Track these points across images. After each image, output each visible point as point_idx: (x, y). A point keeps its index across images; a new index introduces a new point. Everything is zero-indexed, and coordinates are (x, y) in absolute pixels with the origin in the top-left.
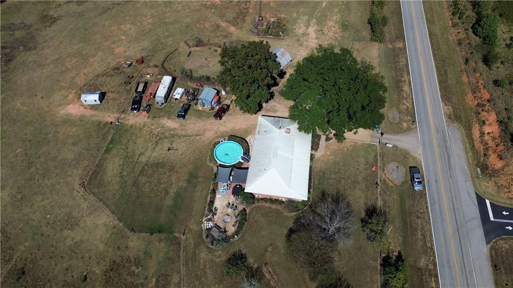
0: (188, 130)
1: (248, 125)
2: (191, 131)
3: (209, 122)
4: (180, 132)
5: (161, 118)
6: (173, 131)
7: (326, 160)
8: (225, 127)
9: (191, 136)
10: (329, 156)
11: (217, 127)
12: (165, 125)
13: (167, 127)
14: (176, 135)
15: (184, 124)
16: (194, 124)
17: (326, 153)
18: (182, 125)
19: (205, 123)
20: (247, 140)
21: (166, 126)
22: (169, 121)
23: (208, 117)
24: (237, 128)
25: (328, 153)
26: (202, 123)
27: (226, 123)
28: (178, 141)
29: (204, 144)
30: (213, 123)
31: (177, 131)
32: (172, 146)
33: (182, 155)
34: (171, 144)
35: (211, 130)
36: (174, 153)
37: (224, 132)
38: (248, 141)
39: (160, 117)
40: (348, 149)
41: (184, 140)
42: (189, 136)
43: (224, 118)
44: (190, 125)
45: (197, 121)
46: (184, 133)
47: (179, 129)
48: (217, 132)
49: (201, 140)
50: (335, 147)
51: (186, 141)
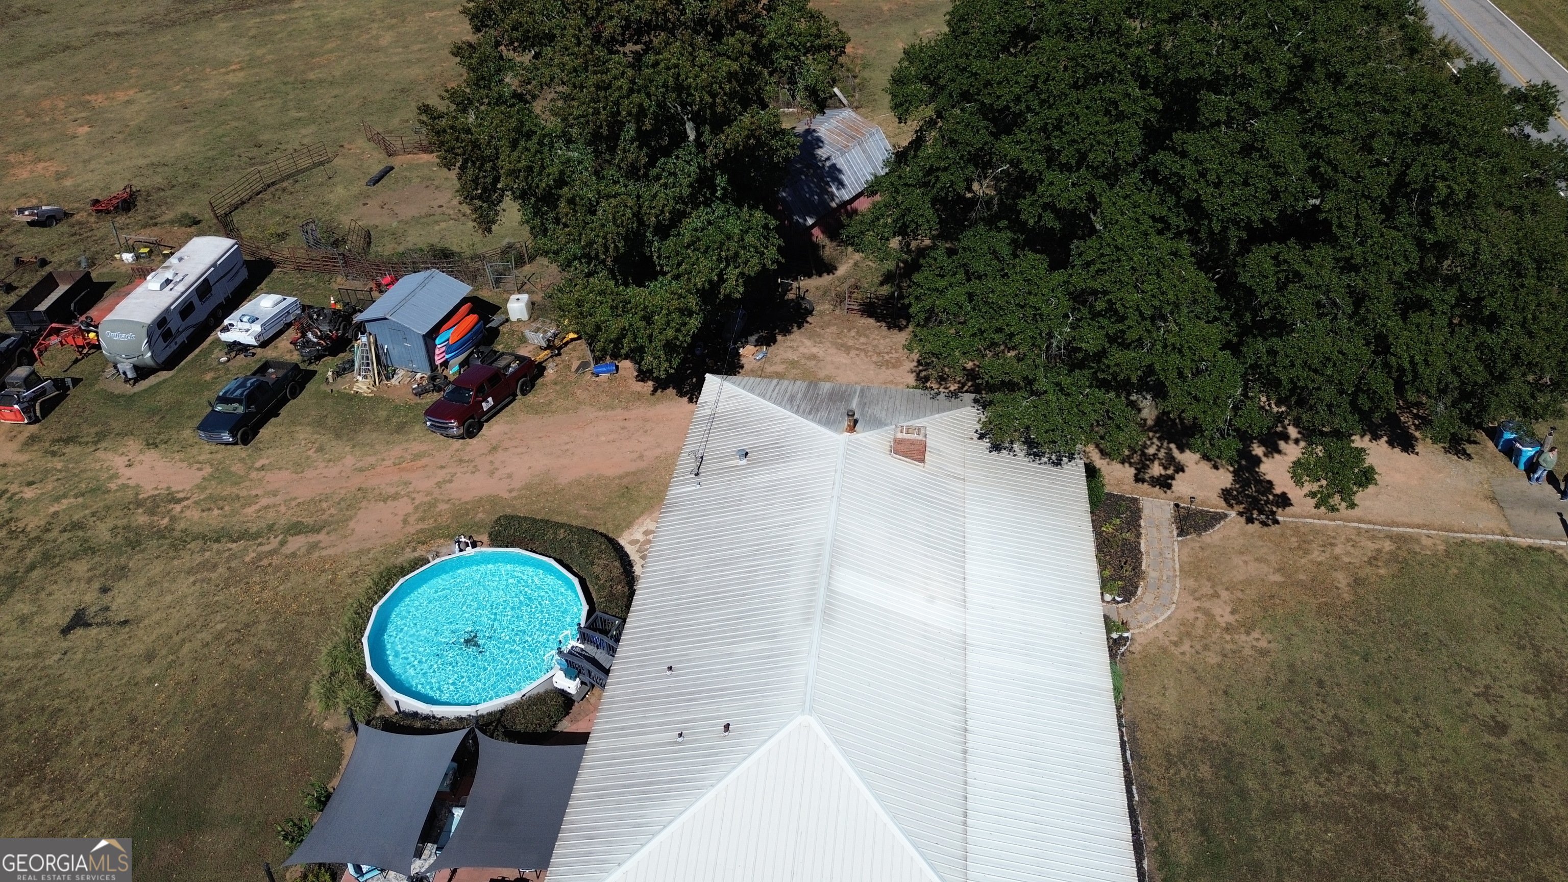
0: (251, 500)
1: (641, 457)
2: (267, 507)
3: (396, 451)
4: (194, 514)
5: (103, 445)
6: (152, 512)
7: (1213, 659)
8: (492, 473)
9: (258, 535)
10: (1228, 629)
11: (441, 475)
12: (115, 476)
13: (125, 487)
14: (161, 534)
15: (237, 468)
16: (299, 466)
17: (1208, 613)
18: (221, 474)
19: (372, 460)
20: (622, 542)
21: (113, 486)
22: (151, 456)
23: (400, 428)
24: (564, 479)
25: (1223, 613)
26: (349, 461)
27: (500, 456)
28: (157, 568)
29: (323, 579)
30: (417, 457)
31: (178, 508)
32: (106, 599)
33: (150, 657)
34: (105, 590)
35: (395, 497)
36: (100, 645)
37: (479, 502)
38: (629, 549)
39: (101, 437)
40: (1358, 582)
41: (198, 559)
42: (244, 535)
43: (493, 430)
44: (269, 476)
45: (320, 449)
46: (215, 518)
47: (195, 497)
48: (433, 504)
49: (315, 555)
50: (1254, 569)
51: (215, 566)
